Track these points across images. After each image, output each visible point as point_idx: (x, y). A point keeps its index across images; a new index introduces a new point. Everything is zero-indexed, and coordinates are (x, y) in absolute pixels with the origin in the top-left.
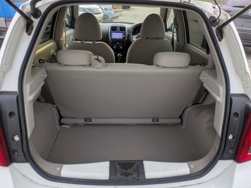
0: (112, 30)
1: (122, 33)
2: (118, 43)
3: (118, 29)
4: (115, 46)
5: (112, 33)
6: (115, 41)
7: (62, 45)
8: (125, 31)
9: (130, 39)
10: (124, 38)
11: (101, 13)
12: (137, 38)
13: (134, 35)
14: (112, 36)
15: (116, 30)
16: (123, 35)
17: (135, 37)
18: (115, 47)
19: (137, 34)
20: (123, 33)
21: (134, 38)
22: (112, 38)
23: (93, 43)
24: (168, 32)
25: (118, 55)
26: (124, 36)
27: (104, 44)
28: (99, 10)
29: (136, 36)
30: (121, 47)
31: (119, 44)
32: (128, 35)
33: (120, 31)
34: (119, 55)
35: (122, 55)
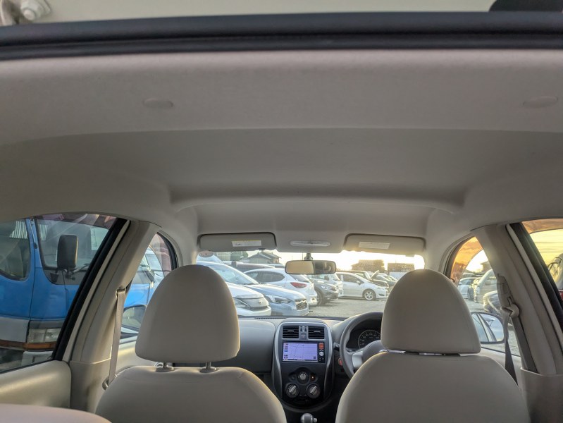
0: (284, 336)
1: (316, 345)
2: (303, 376)
3: (304, 334)
5: (285, 345)
6: (294, 370)
7: (94, 384)
8: (323, 337)
9: (340, 362)
10: (322, 360)
11: (265, 308)
12: (364, 358)
13: (354, 351)
14: (285, 353)
15: (297, 337)
16: (319, 351)
17: (357, 356)
18: (292, 389)
19: (363, 346)
20: (317, 343)
21: (355, 360)
23: (201, 371)
25: (303, 418)
26: (322, 354)
27: (243, 374)
28: (261, 301)
29: (360, 352)
30: (313, 390)
31: (307, 380)
32: (336, 349)
33: (310, 337)
34: (307, 420)
35: (316, 419)
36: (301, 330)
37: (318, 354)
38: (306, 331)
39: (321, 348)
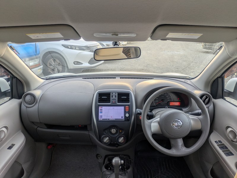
0: (100, 101)
1: (123, 108)
2: (113, 131)
3: (114, 98)
4: (106, 137)
5: (100, 108)
6: (107, 126)
10: (127, 119)
14: (100, 114)
15: (109, 101)
17: (155, 122)
18: (106, 140)
20: (125, 106)
22: (100, 119)
24: (226, 98)
25: (114, 161)
26: (127, 115)
30: (121, 140)
31: (116, 133)
32: (138, 114)
33: (119, 101)
34: (117, 163)
35: (123, 161)
36: (112, 97)
37: (125, 114)
38: (116, 97)
39: (127, 110)
